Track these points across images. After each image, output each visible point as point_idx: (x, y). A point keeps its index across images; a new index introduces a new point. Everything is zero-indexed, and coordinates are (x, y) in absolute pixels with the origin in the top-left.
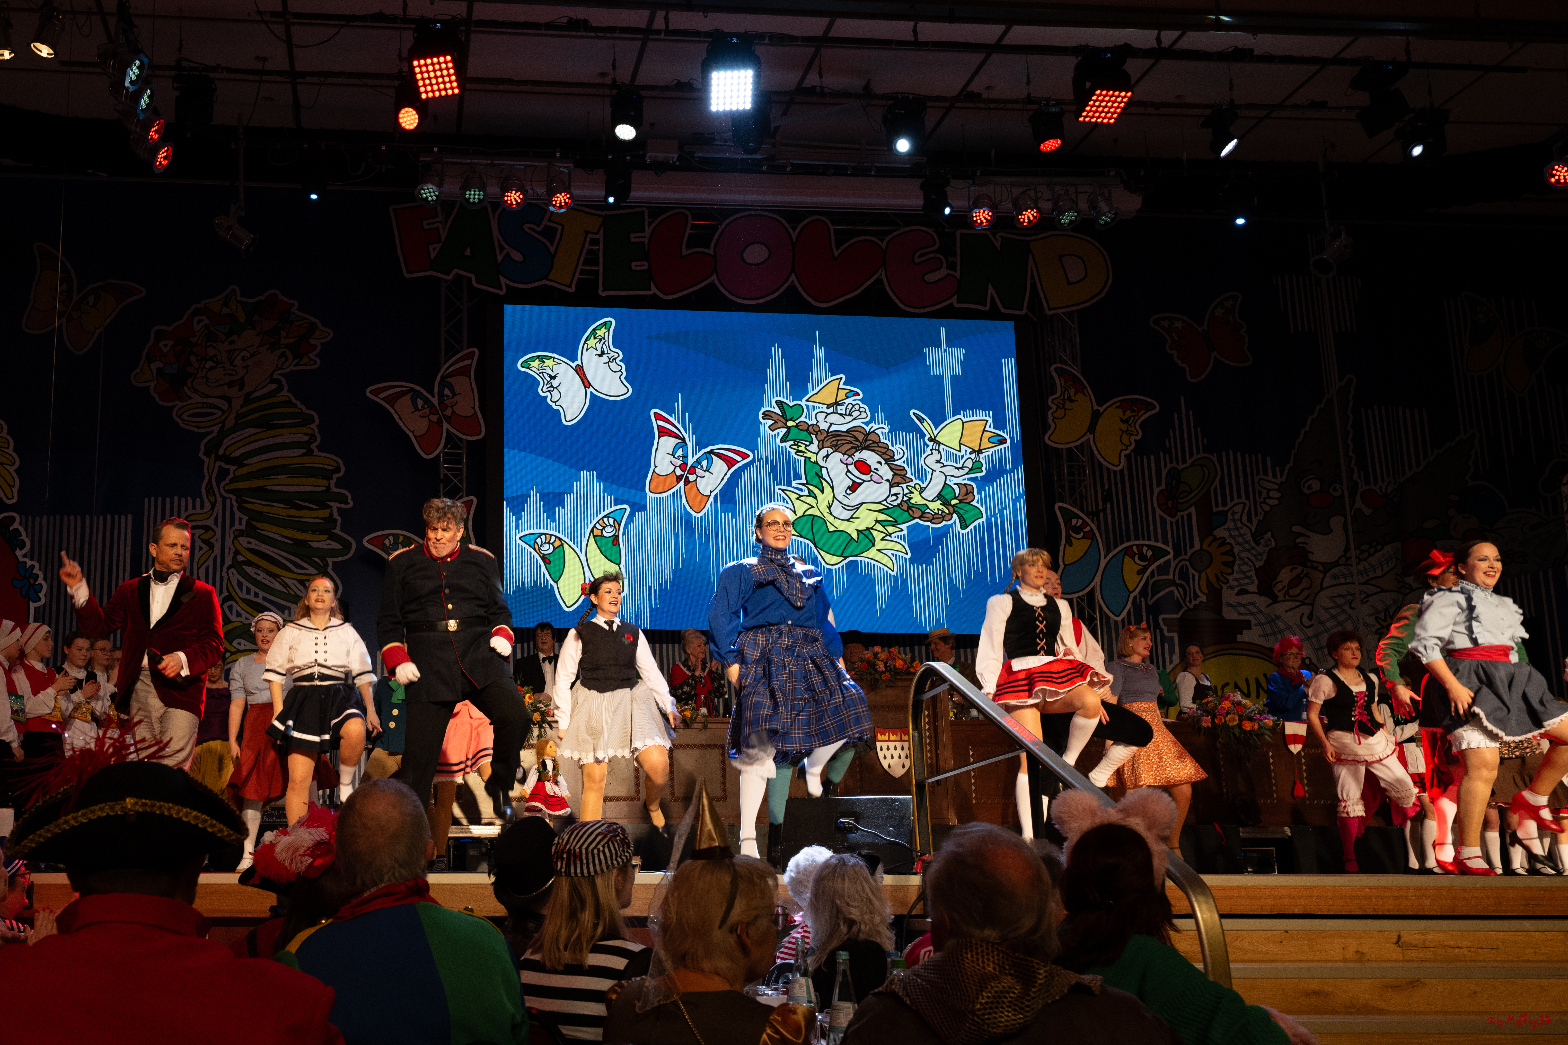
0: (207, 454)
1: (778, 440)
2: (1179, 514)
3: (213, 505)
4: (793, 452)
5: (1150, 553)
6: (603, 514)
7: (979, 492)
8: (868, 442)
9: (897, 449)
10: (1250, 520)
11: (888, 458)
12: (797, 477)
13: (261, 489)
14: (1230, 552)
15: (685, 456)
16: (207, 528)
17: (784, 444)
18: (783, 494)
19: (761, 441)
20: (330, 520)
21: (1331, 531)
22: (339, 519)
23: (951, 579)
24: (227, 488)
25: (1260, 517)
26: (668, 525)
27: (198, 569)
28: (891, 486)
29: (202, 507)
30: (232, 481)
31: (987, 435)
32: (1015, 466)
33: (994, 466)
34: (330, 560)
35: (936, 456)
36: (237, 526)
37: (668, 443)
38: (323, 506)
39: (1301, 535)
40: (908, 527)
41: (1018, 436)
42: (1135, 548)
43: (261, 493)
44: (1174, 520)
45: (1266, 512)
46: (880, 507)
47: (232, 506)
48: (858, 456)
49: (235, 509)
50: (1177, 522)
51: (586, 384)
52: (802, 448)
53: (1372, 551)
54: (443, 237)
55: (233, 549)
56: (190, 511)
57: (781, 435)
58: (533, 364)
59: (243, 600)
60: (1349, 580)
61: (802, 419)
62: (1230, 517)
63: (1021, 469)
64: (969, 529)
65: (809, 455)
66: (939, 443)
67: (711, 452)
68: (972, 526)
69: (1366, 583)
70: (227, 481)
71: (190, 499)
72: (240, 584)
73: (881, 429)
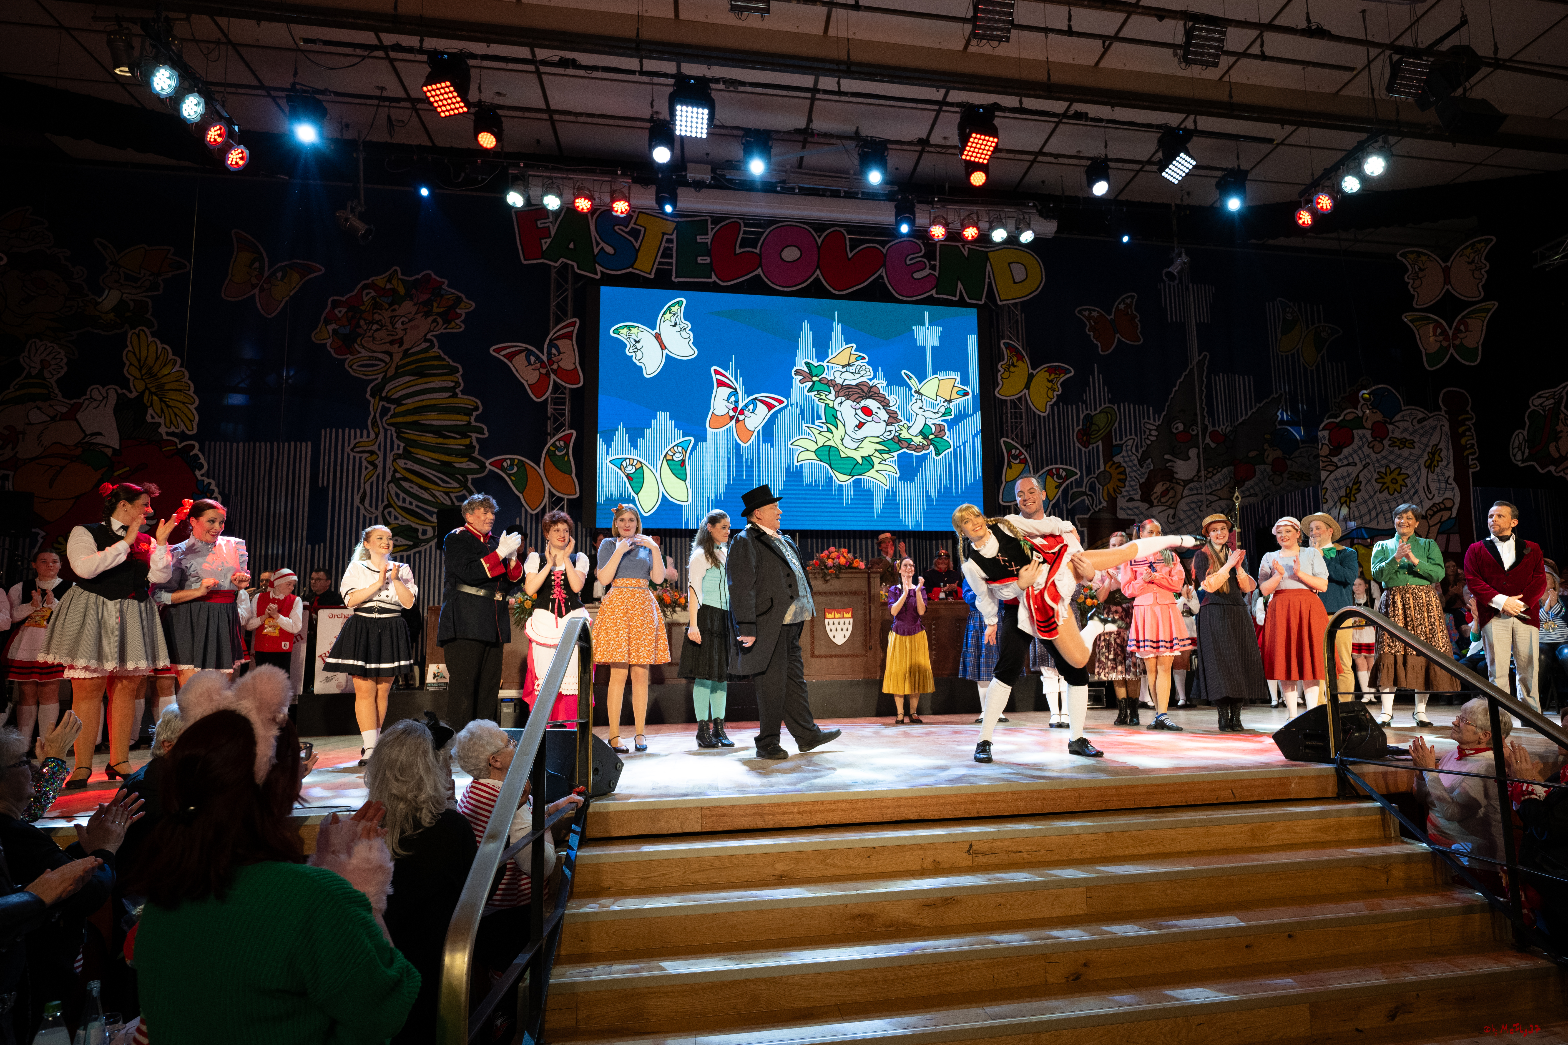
0: (373, 395)
1: (806, 390)
2: (1091, 446)
3: (377, 435)
4: (816, 400)
5: (1064, 474)
6: (674, 444)
7: (949, 430)
8: (870, 392)
9: (892, 399)
10: (1137, 451)
11: (885, 404)
12: (819, 418)
13: (416, 423)
14: (1124, 473)
15: (737, 401)
16: (372, 453)
17: (810, 394)
18: (808, 430)
19: (793, 391)
20: (470, 447)
21: (1189, 458)
22: (477, 447)
23: (927, 492)
24: (388, 422)
25: (1144, 449)
26: (722, 452)
27: (365, 483)
28: (887, 425)
29: (368, 436)
30: (392, 417)
31: (956, 389)
32: (974, 412)
33: (960, 411)
34: (470, 477)
35: (919, 404)
36: (396, 451)
37: (724, 392)
38: (465, 436)
39: (1171, 461)
40: (898, 455)
41: (977, 391)
42: (1054, 471)
43: (416, 426)
44: (1087, 450)
45: (1148, 445)
46: (879, 440)
47: (392, 435)
48: (864, 403)
49: (394, 438)
50: (1089, 451)
51: (663, 347)
52: (823, 397)
53: (1215, 472)
54: (553, 233)
55: (392, 469)
56: (358, 439)
57: (808, 387)
58: (622, 331)
59: (399, 507)
60: (1199, 491)
61: (824, 375)
62: (1124, 448)
63: (979, 414)
64: (941, 456)
65: (828, 402)
66: (922, 395)
67: (756, 399)
68: (943, 454)
69: (1210, 494)
70: (388, 416)
71: (358, 431)
72: (397, 495)
73: (881, 383)
